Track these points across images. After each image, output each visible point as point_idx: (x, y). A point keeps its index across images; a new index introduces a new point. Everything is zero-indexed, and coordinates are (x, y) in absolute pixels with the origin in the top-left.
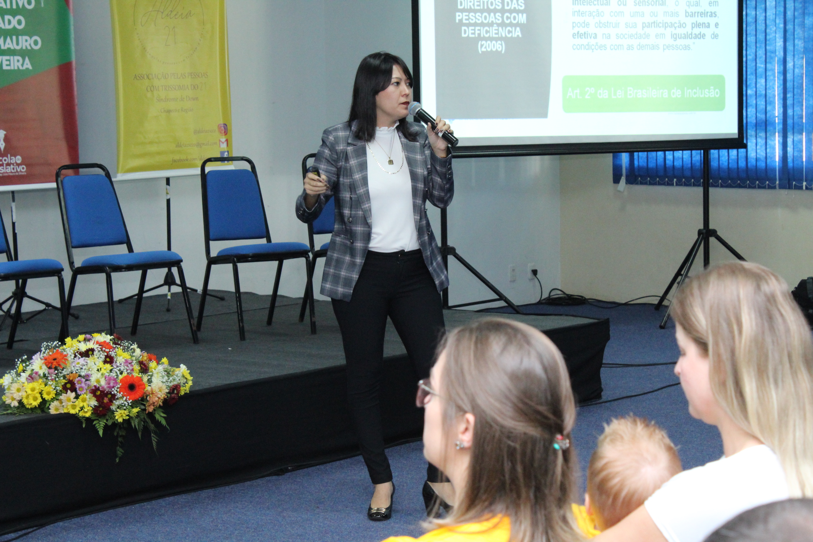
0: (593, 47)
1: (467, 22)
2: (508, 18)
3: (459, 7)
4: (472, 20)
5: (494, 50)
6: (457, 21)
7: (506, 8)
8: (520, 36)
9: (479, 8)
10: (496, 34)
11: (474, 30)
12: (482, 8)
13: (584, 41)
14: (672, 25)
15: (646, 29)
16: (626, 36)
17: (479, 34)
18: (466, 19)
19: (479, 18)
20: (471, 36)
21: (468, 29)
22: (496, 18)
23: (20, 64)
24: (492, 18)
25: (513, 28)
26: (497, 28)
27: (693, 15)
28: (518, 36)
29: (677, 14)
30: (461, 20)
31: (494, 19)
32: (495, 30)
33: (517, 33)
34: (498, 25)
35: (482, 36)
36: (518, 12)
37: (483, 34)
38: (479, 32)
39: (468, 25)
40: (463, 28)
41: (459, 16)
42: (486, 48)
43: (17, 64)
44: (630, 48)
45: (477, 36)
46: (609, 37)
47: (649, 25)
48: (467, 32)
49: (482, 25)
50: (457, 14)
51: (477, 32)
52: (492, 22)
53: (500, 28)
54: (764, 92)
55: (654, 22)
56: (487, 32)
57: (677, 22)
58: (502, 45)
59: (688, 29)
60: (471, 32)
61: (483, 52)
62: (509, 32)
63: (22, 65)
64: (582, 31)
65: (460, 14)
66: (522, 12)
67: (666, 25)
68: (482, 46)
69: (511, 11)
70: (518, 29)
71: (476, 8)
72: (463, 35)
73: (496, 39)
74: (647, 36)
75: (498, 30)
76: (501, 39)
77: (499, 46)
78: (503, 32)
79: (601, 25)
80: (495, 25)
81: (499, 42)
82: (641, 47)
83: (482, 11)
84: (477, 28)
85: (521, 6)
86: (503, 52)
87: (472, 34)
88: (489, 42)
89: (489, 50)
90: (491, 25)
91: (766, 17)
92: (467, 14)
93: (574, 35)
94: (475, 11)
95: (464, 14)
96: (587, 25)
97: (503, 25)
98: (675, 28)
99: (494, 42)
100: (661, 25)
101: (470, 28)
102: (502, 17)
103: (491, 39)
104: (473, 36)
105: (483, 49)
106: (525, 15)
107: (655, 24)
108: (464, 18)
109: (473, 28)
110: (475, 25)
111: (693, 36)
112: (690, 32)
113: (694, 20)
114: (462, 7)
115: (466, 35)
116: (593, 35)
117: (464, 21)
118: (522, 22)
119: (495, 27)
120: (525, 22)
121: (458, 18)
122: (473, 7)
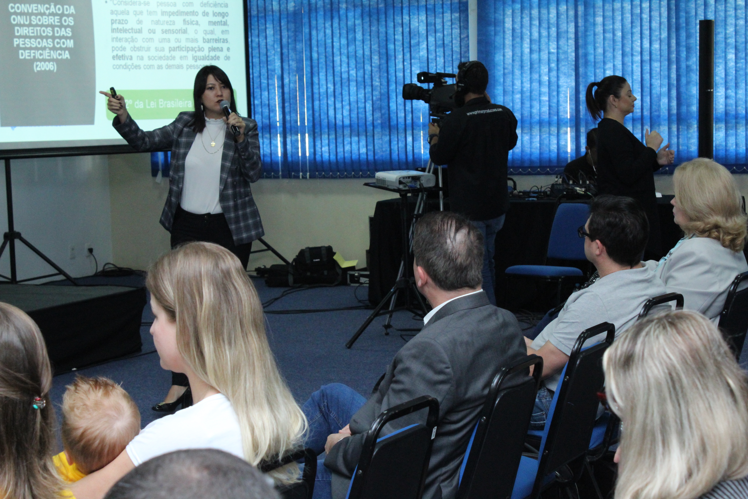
0: (130, 67)
1: (24, 46)
2: (58, 43)
3: (17, 34)
4: (28, 44)
5: (47, 69)
6: (15, 46)
7: (56, 35)
8: (69, 58)
9: (33, 35)
10: (48, 56)
11: (30, 53)
12: (35, 34)
13: (122, 62)
14: (193, 49)
15: (172, 52)
16: (156, 58)
17: (34, 57)
18: (23, 44)
19: (34, 43)
20: (27, 58)
21: (25, 52)
22: (48, 43)
24: (44, 43)
25: (63, 52)
26: (49, 51)
27: (209, 41)
28: (67, 58)
29: (196, 40)
30: (18, 45)
31: (46, 44)
32: (48, 53)
33: (66, 55)
34: (50, 49)
35: (37, 57)
36: (66, 38)
37: (38, 56)
38: (34, 55)
39: (25, 49)
40: (21, 51)
41: (16, 42)
42: (40, 67)
44: (160, 67)
45: (32, 57)
46: (142, 58)
47: (174, 49)
48: (24, 55)
49: (37, 49)
50: (15, 40)
51: (32, 55)
52: (45, 46)
53: (52, 52)
54: (267, 102)
55: (178, 47)
56: (41, 55)
57: (197, 47)
58: (53, 65)
59: (206, 53)
60: (27, 54)
61: (38, 71)
62: (60, 55)
64: (120, 53)
65: (17, 39)
66: (70, 38)
67: (188, 49)
68: (37, 66)
69: (60, 38)
70: (67, 52)
71: (31, 35)
72: (21, 57)
73: (49, 61)
74: (174, 58)
75: (50, 53)
76: (53, 60)
77: (51, 66)
78: (55, 55)
79: (136, 49)
80: (47, 49)
81: (51, 63)
82: (169, 67)
83: (36, 37)
84: (32, 51)
85: (69, 34)
86: (55, 71)
87: (28, 56)
88: (43, 63)
89: (43, 69)
90: (44, 48)
91: (266, 43)
92: (23, 39)
93: (113, 57)
94: (30, 38)
95: (21, 40)
96: (124, 49)
97: (54, 49)
98: (196, 51)
99: (47, 63)
100: (184, 49)
101: (27, 51)
102: (53, 43)
103: (45, 60)
104: (29, 58)
105: (38, 69)
106: (72, 41)
107: (180, 49)
108: (21, 43)
109: (29, 51)
110: (31, 48)
111: (210, 58)
112: (207, 55)
113: (210, 45)
114: (19, 34)
115: (23, 57)
116: (129, 57)
117: (21, 46)
118: (70, 47)
119: (48, 51)
120: (73, 47)
121: (15, 44)
122: (28, 34)
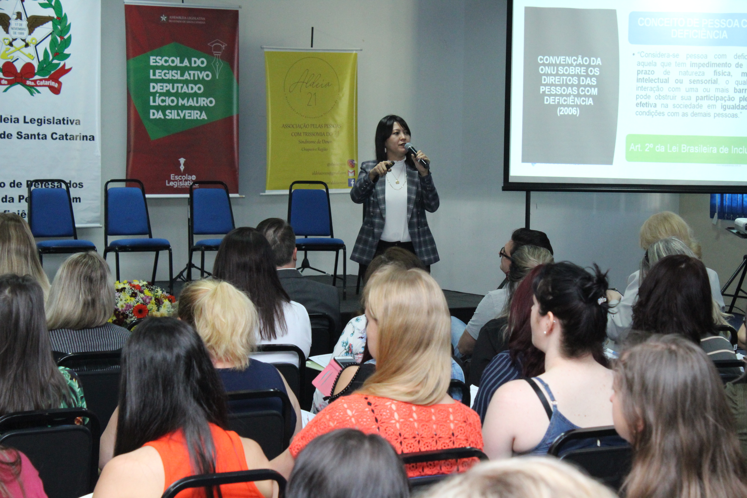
0: (653, 114)
1: (549, 93)
2: (582, 91)
3: (543, 82)
4: (553, 92)
5: (570, 114)
6: (541, 93)
7: (581, 83)
8: (592, 104)
9: (559, 83)
10: (572, 102)
11: (555, 99)
12: (561, 83)
13: (646, 109)
14: (722, 99)
15: (699, 101)
16: (681, 106)
17: (558, 102)
18: (548, 91)
19: (559, 90)
20: (551, 103)
21: (550, 98)
22: (572, 91)
23: (198, 116)
24: (569, 91)
25: (587, 98)
26: (573, 98)
27: (740, 91)
28: (590, 104)
29: (727, 90)
30: (544, 92)
31: (571, 92)
32: (572, 99)
33: (590, 102)
34: (575, 96)
35: (561, 103)
36: (591, 86)
37: (562, 101)
38: (558, 101)
39: (550, 96)
40: (546, 98)
41: (542, 89)
42: (563, 112)
43: (196, 116)
44: (685, 115)
45: (556, 103)
46: (667, 106)
47: (702, 98)
48: (549, 101)
49: (561, 95)
50: (541, 87)
51: (557, 101)
52: (570, 93)
53: (576, 98)
55: (707, 96)
56: (565, 101)
57: (727, 96)
58: (577, 110)
59: (737, 102)
60: (551, 100)
61: (560, 115)
62: (583, 101)
63: (200, 116)
64: (644, 101)
65: (544, 87)
66: (594, 87)
67: (717, 99)
68: (560, 111)
69: (585, 86)
70: (591, 99)
71: (557, 83)
72: (545, 103)
73: (572, 106)
74: (701, 106)
75: (574, 99)
76: (576, 106)
77: (574, 111)
78: (578, 101)
79: (660, 97)
80: (572, 96)
81: (575, 108)
82: (694, 115)
83: (561, 86)
84: (557, 98)
85: (594, 83)
86: (578, 116)
87: (553, 102)
88: (566, 108)
89: (566, 114)
90: (569, 95)
92: (549, 87)
93: (637, 105)
94: (556, 86)
95: (547, 87)
96: (649, 97)
97: (578, 96)
98: (725, 101)
99: (570, 108)
100: (712, 98)
101: (551, 98)
102: (578, 90)
103: (568, 106)
104: (554, 103)
105: (562, 113)
106: (596, 89)
107: (708, 98)
108: (547, 90)
109: (554, 98)
110: (556, 95)
111: (741, 107)
112: (737, 104)
113: (741, 95)
114: (545, 83)
115: (548, 103)
116: (653, 105)
117: (547, 93)
118: (594, 94)
119: (572, 97)
120: (597, 94)
121: (541, 90)
122: (554, 83)
